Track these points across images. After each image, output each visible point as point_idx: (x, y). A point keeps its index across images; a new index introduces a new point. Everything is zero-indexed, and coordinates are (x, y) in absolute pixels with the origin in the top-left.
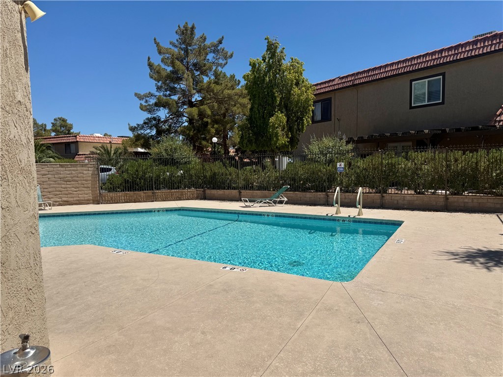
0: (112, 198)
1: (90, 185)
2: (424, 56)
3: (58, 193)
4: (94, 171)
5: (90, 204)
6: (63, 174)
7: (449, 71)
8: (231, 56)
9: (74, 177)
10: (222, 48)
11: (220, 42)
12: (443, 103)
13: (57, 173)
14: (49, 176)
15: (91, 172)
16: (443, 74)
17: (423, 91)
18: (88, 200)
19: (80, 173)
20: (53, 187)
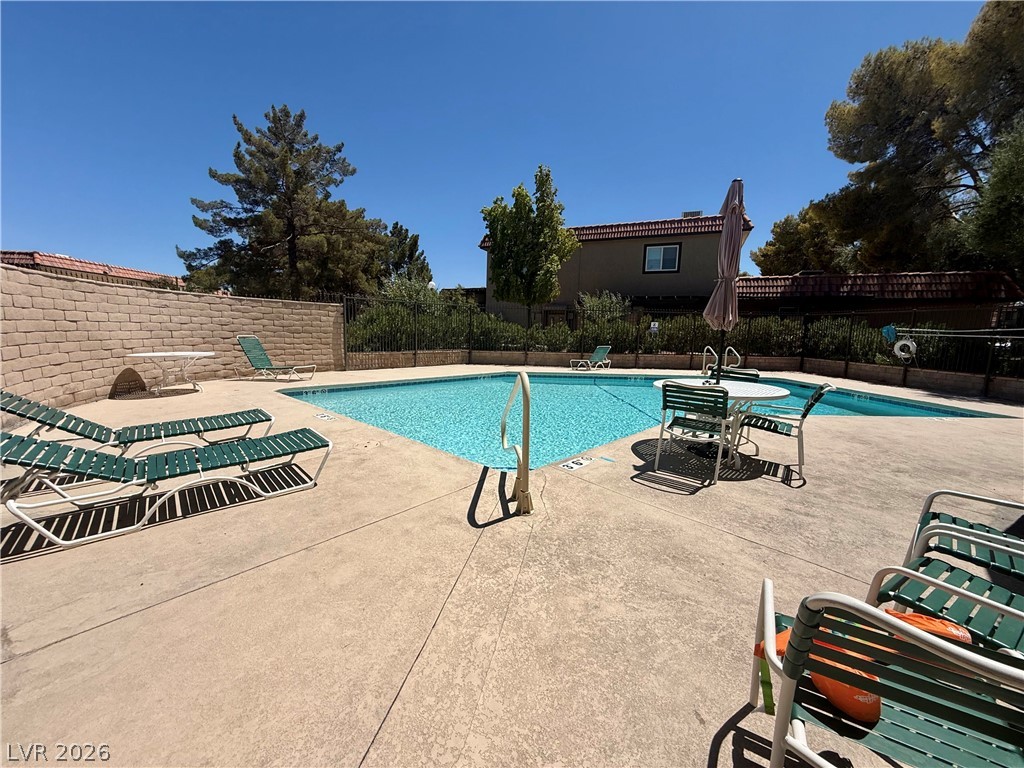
0: (362, 361)
1: (330, 340)
2: (662, 222)
3: (279, 352)
4: (336, 317)
5: (330, 370)
6: (287, 319)
7: (686, 242)
8: (354, 172)
9: (307, 325)
10: (343, 157)
11: (339, 149)
12: (678, 271)
13: (278, 317)
14: (265, 322)
15: (332, 319)
16: (680, 244)
17: (658, 258)
18: (328, 364)
19: (316, 319)
20: (270, 342)
